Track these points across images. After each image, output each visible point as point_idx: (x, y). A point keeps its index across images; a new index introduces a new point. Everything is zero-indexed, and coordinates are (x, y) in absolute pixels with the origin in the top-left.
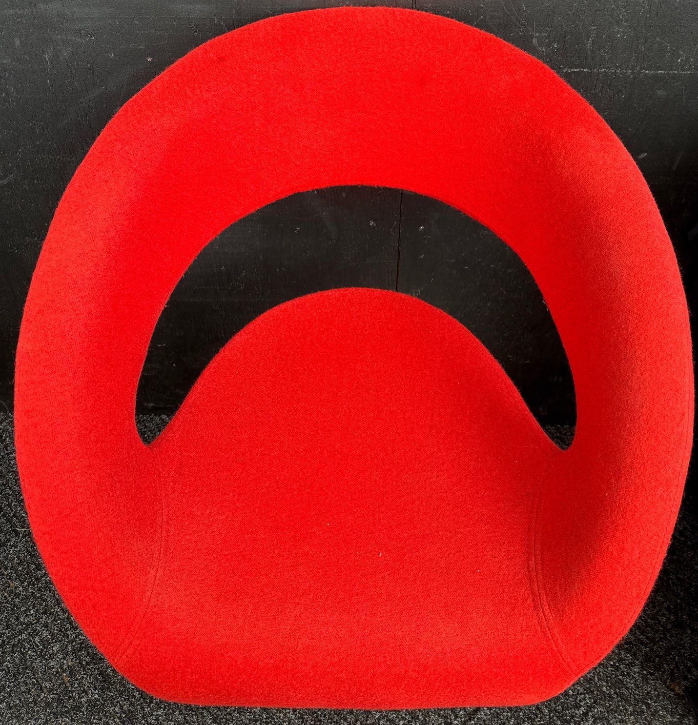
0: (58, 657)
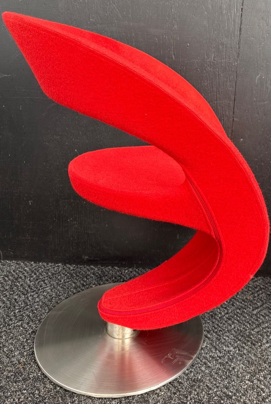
0: (17, 357)
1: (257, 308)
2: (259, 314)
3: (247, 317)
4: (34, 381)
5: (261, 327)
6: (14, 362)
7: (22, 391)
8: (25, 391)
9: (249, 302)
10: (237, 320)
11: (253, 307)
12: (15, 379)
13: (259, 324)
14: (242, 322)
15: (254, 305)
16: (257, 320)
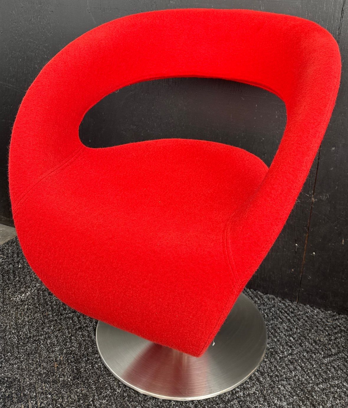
1: (330, 356)
2: (331, 365)
3: (314, 366)
4: (62, 386)
5: (329, 384)
6: (51, 359)
7: (48, 394)
8: (50, 396)
9: (321, 346)
10: (301, 367)
11: (324, 353)
12: (45, 378)
13: (327, 379)
14: (306, 370)
15: (326, 351)
16: (326, 372)
